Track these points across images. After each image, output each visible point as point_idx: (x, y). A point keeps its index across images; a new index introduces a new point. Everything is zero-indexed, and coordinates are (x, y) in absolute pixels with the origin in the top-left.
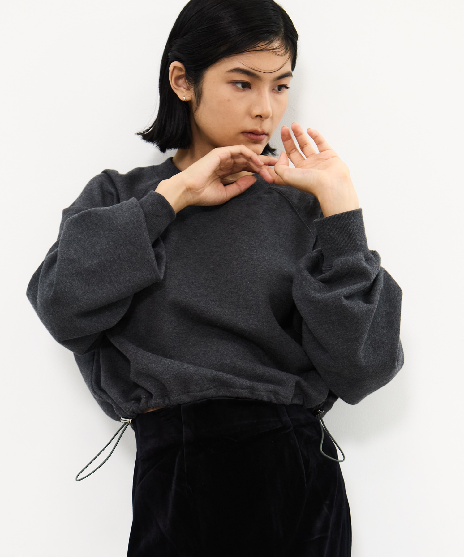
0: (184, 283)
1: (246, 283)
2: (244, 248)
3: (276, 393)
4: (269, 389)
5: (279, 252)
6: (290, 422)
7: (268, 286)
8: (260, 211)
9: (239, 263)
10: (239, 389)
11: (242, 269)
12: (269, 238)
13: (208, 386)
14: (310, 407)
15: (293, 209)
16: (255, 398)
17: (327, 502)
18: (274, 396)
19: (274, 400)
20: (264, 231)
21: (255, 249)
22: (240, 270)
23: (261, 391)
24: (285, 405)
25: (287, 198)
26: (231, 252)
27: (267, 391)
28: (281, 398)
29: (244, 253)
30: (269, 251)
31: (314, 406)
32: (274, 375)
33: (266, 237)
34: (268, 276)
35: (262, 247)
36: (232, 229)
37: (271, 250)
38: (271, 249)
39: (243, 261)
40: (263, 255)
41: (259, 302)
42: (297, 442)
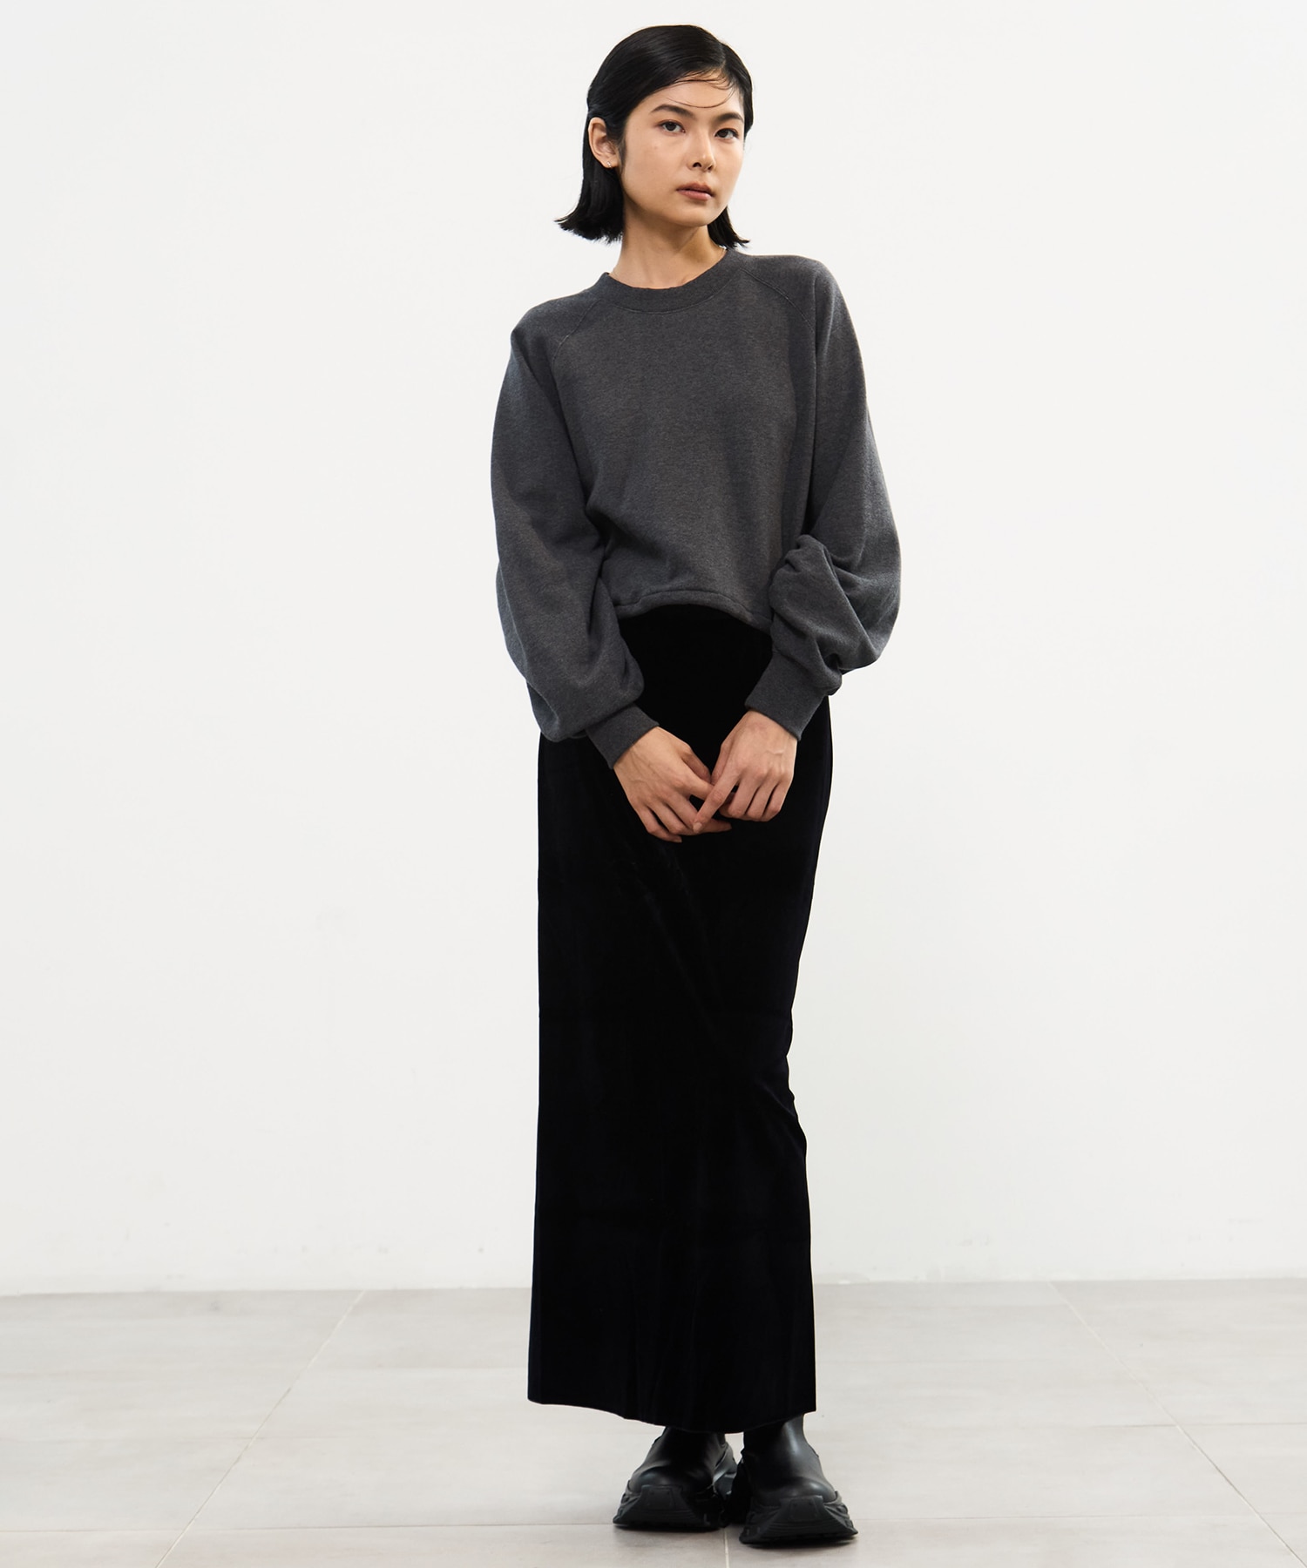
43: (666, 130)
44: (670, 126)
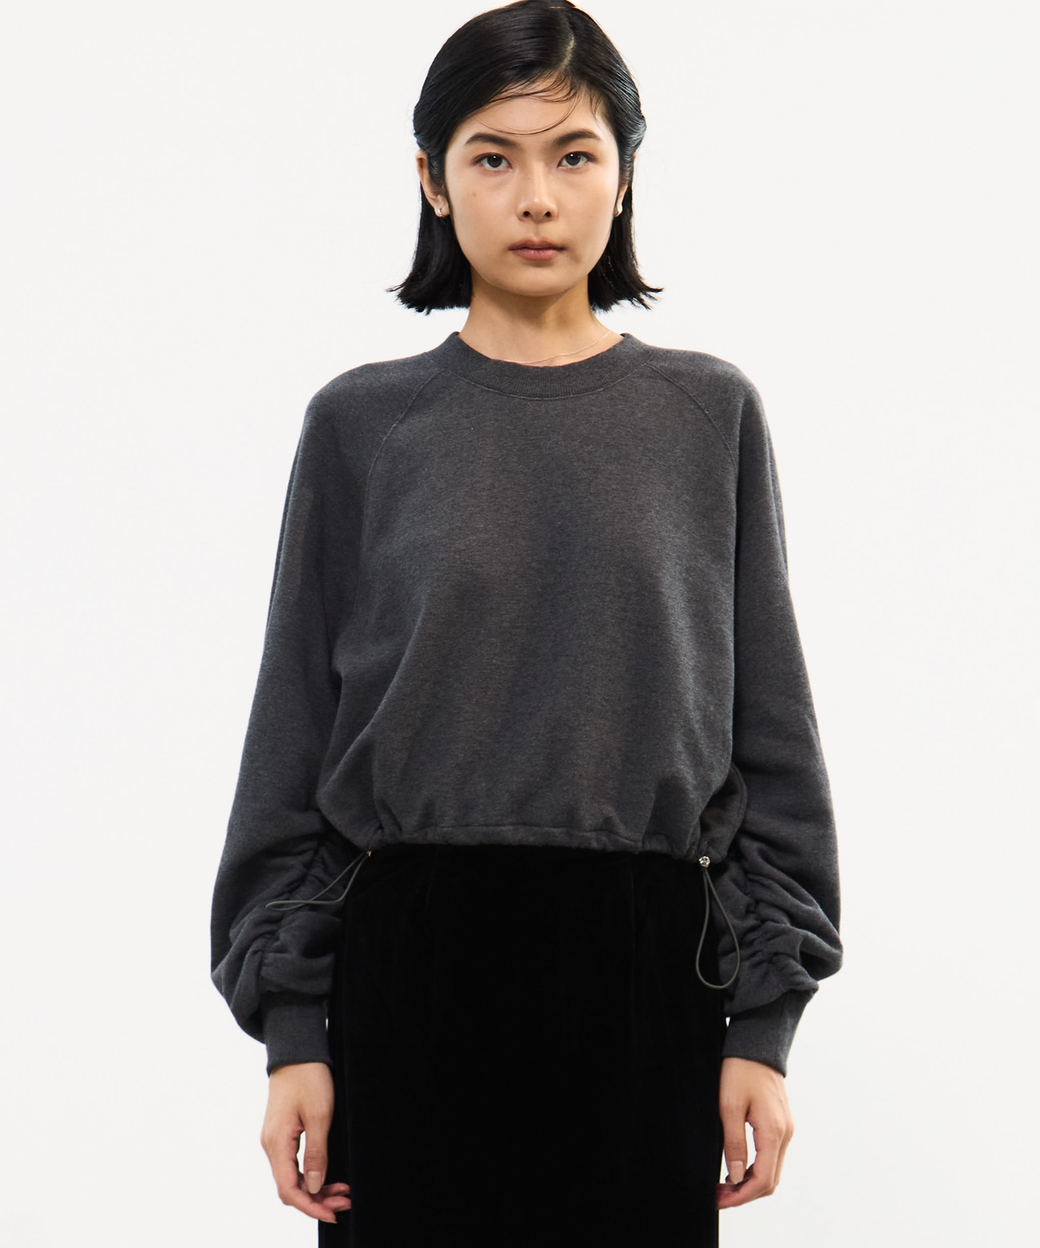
2: (614, 487)
5: (676, 486)
8: (637, 412)
15: (697, 404)
20: (647, 449)
25: (683, 388)
29: (615, 497)
30: (658, 488)
35: (644, 483)
37: (661, 485)
38: (662, 483)
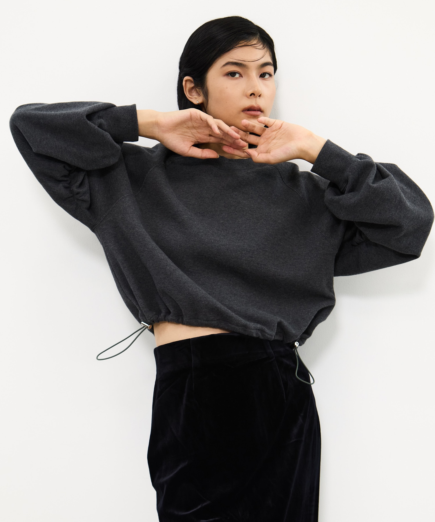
0: (201, 231)
1: (250, 234)
2: (246, 209)
3: (262, 331)
4: (258, 328)
6: (273, 354)
7: (266, 238)
9: (243, 220)
10: (235, 326)
11: (246, 224)
12: (264, 201)
13: (213, 318)
14: (288, 342)
16: (246, 334)
17: (302, 414)
18: (261, 333)
19: (261, 336)
21: (254, 210)
22: (244, 225)
23: (252, 329)
24: (269, 341)
26: (236, 211)
27: (256, 329)
28: (266, 335)
29: (247, 213)
31: (291, 341)
32: (261, 317)
33: (261, 200)
34: (266, 229)
36: (236, 195)
39: (246, 219)
40: (260, 214)
41: (259, 249)
42: (278, 369)
43: (230, 77)
44: (232, 74)
